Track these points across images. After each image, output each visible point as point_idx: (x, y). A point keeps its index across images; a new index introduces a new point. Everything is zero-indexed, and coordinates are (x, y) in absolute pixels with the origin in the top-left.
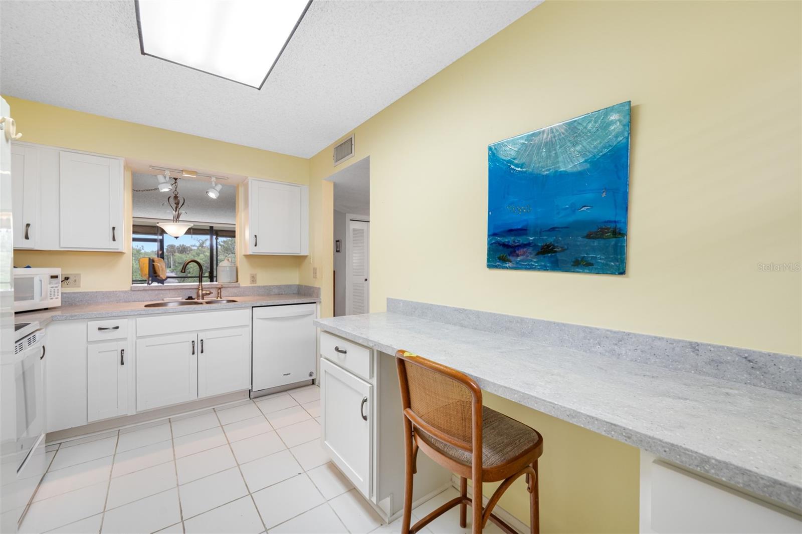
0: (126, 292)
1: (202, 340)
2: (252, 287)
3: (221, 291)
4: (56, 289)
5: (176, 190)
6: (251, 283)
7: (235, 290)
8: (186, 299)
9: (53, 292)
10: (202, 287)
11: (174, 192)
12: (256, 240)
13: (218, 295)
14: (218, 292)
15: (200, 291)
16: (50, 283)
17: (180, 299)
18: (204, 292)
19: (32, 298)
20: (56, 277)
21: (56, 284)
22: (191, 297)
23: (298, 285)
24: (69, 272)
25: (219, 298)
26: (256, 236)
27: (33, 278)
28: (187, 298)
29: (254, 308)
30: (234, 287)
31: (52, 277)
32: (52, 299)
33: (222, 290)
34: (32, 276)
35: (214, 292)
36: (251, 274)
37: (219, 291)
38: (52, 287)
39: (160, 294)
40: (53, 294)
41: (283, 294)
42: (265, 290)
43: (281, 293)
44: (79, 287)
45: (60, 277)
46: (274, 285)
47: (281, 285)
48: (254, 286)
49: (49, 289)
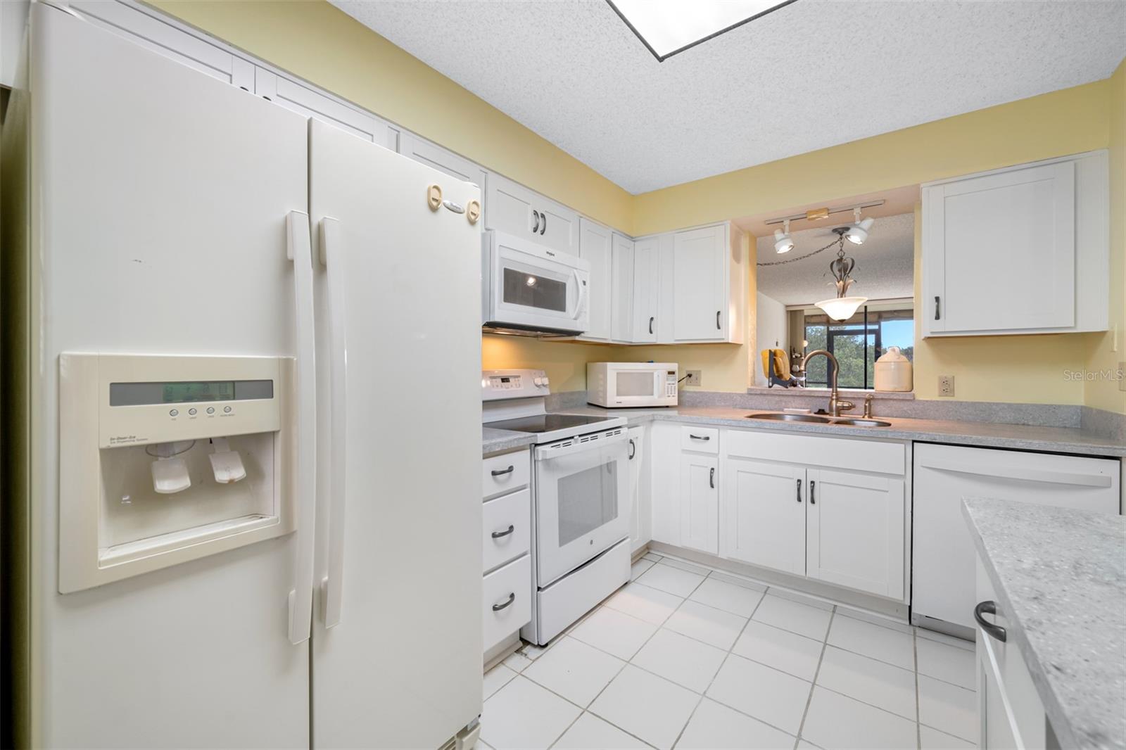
0: (741, 395)
1: (812, 482)
2: (943, 402)
3: (870, 405)
4: (673, 386)
5: (841, 250)
6: (940, 396)
7: (906, 407)
8: (815, 413)
9: (670, 389)
10: (837, 395)
11: (838, 254)
12: (938, 307)
13: (865, 411)
14: (866, 407)
15: (834, 402)
16: (667, 380)
17: (805, 412)
18: (840, 404)
19: (652, 394)
20: (673, 373)
21: (673, 380)
22: (823, 410)
23: (1082, 407)
24: (692, 368)
25: (866, 417)
26: (937, 299)
27: (653, 374)
28: (817, 411)
29: (915, 444)
30: (903, 400)
31: (669, 373)
32: (669, 396)
33: (872, 402)
34: (652, 371)
35: (861, 405)
36: (940, 378)
37: (867, 405)
38: (669, 384)
39: (781, 401)
40: (670, 391)
41: (1028, 425)
42: (975, 411)
43: (1023, 421)
44: (700, 385)
45: (677, 373)
46: (1003, 403)
47: (1022, 404)
48: (947, 402)
49: (667, 386)
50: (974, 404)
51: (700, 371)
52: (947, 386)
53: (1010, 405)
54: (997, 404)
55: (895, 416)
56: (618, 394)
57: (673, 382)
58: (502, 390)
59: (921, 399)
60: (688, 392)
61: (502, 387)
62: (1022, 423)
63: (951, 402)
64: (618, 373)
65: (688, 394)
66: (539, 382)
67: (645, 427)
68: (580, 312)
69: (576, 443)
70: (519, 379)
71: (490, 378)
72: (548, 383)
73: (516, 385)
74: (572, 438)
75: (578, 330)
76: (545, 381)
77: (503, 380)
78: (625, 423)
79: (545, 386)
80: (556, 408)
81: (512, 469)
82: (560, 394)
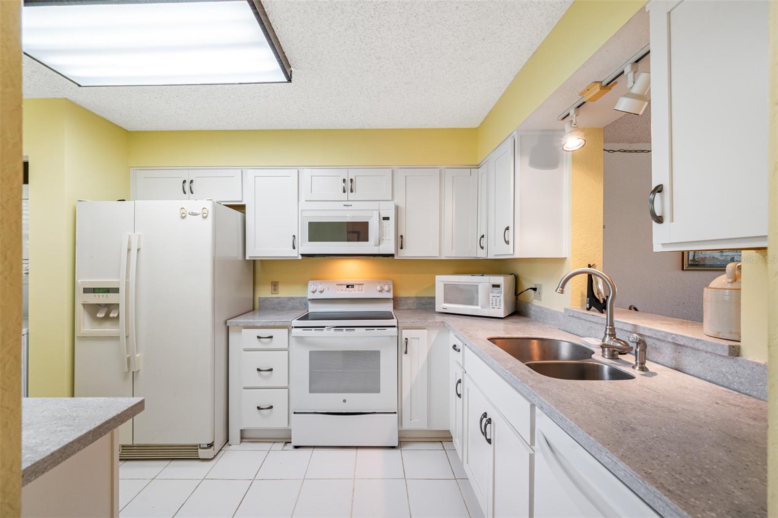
3: (642, 352)
4: (498, 299)
9: (494, 301)
16: (492, 292)
19: (477, 305)
20: (498, 286)
21: (498, 293)
27: (478, 286)
31: (494, 286)
32: (494, 308)
34: (476, 284)
38: (494, 296)
39: (591, 327)
40: (494, 303)
44: (541, 300)
45: (502, 287)
49: (491, 298)
51: (541, 285)
55: (708, 378)
56: (446, 300)
57: (499, 295)
58: (345, 292)
59: (749, 359)
60: (534, 306)
61: (346, 290)
64: (444, 284)
65: (534, 308)
66: (379, 288)
67: (438, 331)
68: (383, 240)
69: (328, 330)
70: (363, 286)
71: (337, 285)
72: (390, 289)
73: (359, 290)
74: (324, 327)
75: (380, 253)
76: (386, 288)
77: (348, 287)
78: (396, 325)
79: (387, 291)
80: (412, 307)
81: (271, 337)
82: (417, 298)
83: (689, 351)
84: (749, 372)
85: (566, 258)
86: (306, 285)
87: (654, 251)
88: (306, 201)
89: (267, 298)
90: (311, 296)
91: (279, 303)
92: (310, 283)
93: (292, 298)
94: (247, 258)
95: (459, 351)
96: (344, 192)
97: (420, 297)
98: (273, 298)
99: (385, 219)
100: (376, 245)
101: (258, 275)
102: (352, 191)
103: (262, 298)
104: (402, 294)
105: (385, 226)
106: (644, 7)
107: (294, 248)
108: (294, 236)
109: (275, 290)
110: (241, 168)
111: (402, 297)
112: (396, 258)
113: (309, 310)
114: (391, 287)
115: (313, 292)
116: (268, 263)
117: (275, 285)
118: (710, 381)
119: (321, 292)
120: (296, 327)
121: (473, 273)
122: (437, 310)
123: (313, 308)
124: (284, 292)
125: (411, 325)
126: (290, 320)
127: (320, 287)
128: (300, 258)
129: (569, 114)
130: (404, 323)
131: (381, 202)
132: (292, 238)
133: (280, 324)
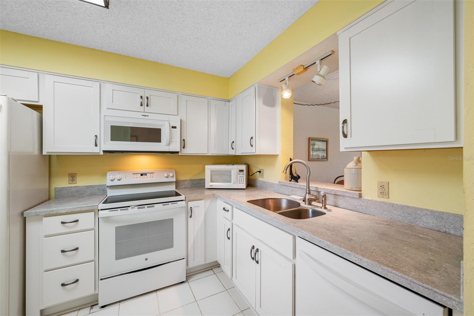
3: (325, 199)
4: (242, 178)
7: (356, 203)
9: (240, 180)
10: (309, 191)
15: (307, 195)
16: (239, 174)
17: (299, 199)
18: (310, 197)
19: (231, 182)
20: (242, 171)
21: (243, 175)
27: (231, 171)
30: (353, 197)
31: (240, 171)
32: (240, 183)
34: (230, 170)
36: (379, 183)
38: (240, 177)
40: (240, 181)
41: (450, 234)
42: (404, 213)
43: (444, 229)
44: (263, 178)
45: (245, 171)
46: (427, 210)
47: (443, 213)
48: (383, 202)
49: (238, 177)
50: (402, 207)
51: (264, 169)
52: (384, 190)
53: (432, 212)
54: (421, 210)
55: (349, 209)
56: (212, 181)
57: (243, 176)
58: (140, 179)
59: (365, 198)
60: (259, 181)
61: (140, 178)
62: (444, 231)
63: (385, 203)
64: (211, 171)
65: (259, 182)
66: (166, 175)
67: (210, 200)
68: (172, 142)
69: (132, 209)
70: (153, 174)
71: (133, 174)
72: (174, 176)
73: (151, 177)
74: (129, 207)
75: (170, 151)
76: (171, 175)
77: (142, 175)
78: (184, 199)
79: (172, 177)
80: (188, 187)
81: (77, 221)
82: (191, 180)
83: (341, 197)
84: (366, 204)
85: (278, 155)
86: (105, 175)
87: (341, 151)
88: (108, 109)
89: (64, 188)
90: (109, 183)
91: (78, 191)
92: (109, 174)
93: (91, 186)
94: (44, 153)
95: (228, 211)
96: (141, 105)
97: (193, 180)
98: (71, 187)
99: (173, 127)
100: (167, 145)
101: (54, 169)
102: (147, 106)
103: (59, 188)
104: (181, 178)
105: (173, 132)
106: (336, 33)
107: (96, 145)
108: (96, 136)
109: (73, 180)
110: (38, 71)
111: (181, 180)
112: (179, 154)
113: (108, 194)
114: (174, 174)
115: (112, 180)
116: (64, 158)
117: (73, 177)
118: (350, 210)
119: (119, 180)
120: (101, 210)
121: (227, 164)
122: (206, 187)
123: (111, 193)
124: (82, 182)
125: (194, 198)
126: (97, 205)
127: (118, 176)
128: (102, 153)
129: (285, 79)
130: (190, 198)
131: (170, 116)
132: (95, 138)
133: (87, 209)
